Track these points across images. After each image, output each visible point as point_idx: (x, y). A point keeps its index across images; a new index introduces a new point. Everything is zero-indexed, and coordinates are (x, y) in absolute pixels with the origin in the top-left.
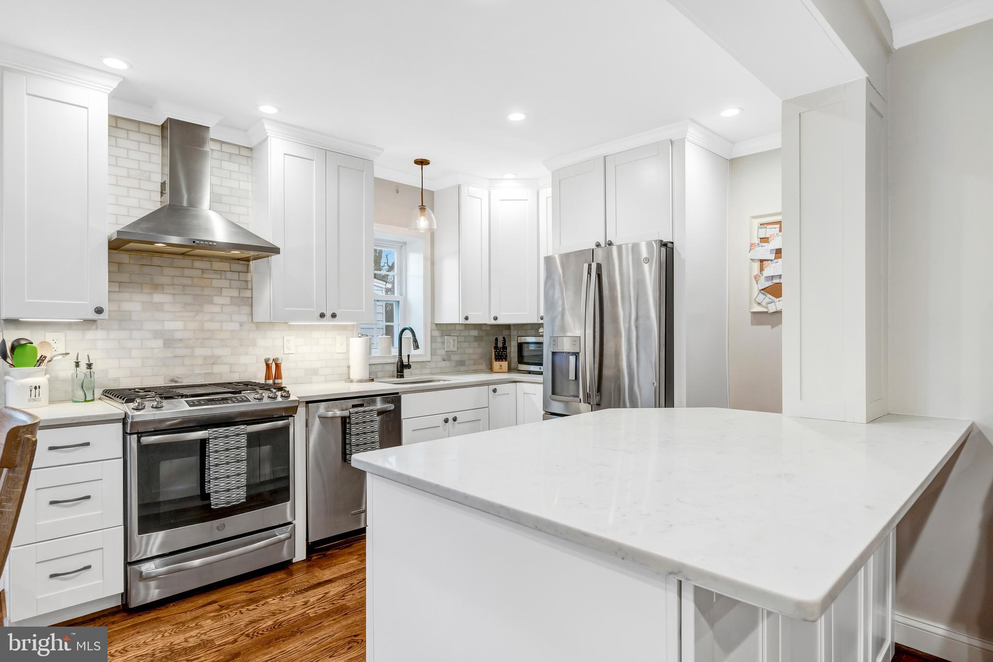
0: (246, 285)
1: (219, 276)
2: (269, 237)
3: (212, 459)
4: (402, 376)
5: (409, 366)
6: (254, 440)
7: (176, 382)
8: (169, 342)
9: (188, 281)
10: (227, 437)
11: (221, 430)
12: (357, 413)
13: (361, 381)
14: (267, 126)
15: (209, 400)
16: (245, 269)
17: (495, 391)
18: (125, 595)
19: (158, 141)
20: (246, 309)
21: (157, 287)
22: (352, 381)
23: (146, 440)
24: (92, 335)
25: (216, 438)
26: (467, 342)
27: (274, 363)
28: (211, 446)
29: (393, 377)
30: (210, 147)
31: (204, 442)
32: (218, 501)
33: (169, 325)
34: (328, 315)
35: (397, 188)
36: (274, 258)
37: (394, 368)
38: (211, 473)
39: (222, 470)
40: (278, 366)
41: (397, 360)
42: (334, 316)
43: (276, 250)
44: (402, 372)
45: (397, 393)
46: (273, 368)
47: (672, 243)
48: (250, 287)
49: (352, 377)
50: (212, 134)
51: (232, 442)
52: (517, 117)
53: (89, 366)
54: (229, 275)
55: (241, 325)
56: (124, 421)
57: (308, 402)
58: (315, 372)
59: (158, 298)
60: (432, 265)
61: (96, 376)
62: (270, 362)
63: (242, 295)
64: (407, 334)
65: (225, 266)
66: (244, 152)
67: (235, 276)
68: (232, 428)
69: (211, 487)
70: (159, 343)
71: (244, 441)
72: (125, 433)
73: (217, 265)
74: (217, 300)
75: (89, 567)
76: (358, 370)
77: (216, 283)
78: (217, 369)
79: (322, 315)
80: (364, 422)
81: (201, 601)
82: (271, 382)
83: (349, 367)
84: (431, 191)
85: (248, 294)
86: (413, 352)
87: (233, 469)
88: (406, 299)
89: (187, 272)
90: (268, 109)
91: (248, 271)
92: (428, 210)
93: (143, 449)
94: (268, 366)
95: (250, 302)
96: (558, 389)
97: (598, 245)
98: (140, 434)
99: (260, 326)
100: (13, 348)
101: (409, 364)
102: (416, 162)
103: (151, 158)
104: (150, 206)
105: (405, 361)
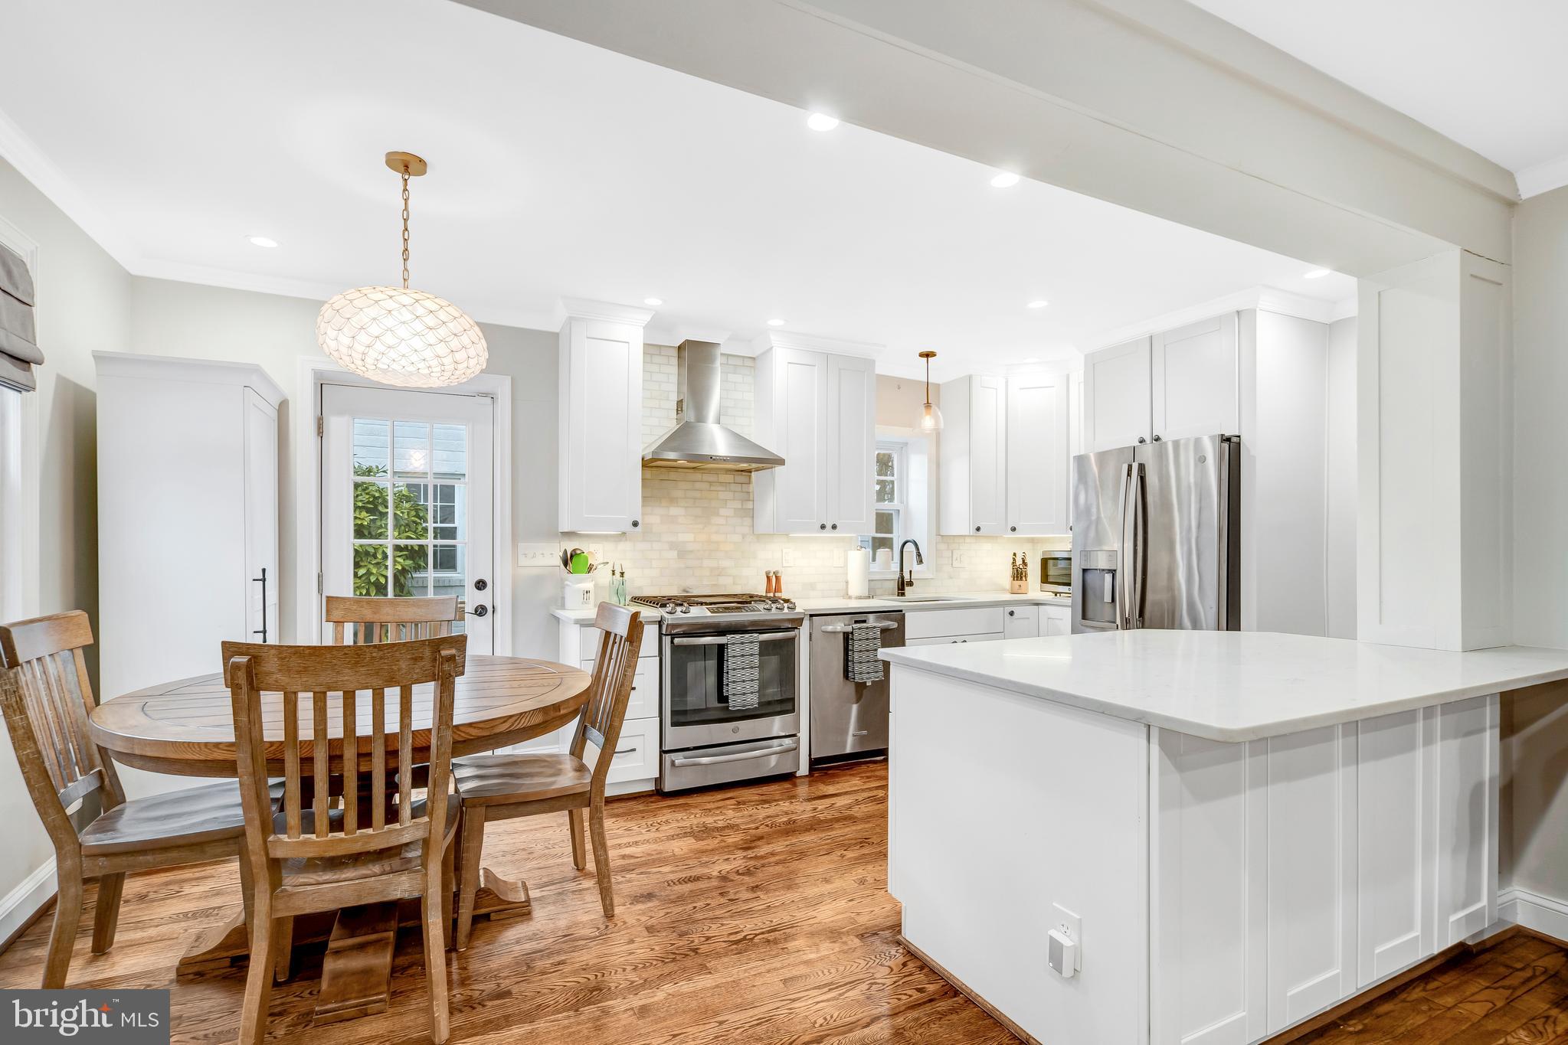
0: (748, 497)
1: (724, 489)
2: (775, 449)
3: (730, 663)
4: (903, 594)
5: (910, 584)
6: (766, 648)
7: (687, 592)
8: (682, 554)
9: (698, 494)
10: (742, 643)
11: (738, 636)
12: (860, 629)
13: (860, 598)
14: (773, 337)
15: (726, 608)
16: (747, 481)
17: (1012, 613)
18: (659, 781)
19: (675, 361)
20: (748, 521)
21: (673, 501)
22: (850, 598)
23: (676, 641)
24: (624, 546)
25: (733, 644)
27: (774, 576)
28: (730, 651)
29: (893, 594)
30: (718, 362)
31: (721, 648)
32: (735, 703)
33: (683, 537)
34: (829, 526)
35: (899, 384)
36: (778, 469)
37: (894, 586)
38: (730, 677)
39: (739, 674)
40: (777, 578)
41: (897, 576)
42: (834, 527)
43: (781, 462)
44: (903, 589)
45: (901, 611)
46: (774, 580)
47: (1239, 436)
48: (751, 498)
49: (850, 594)
50: (723, 349)
51: (747, 647)
52: (1038, 304)
53: (622, 574)
54: (733, 487)
55: (744, 536)
56: (660, 623)
57: (811, 616)
58: (812, 586)
59: (674, 511)
60: (938, 467)
61: (627, 584)
62: (771, 574)
63: (744, 507)
64: (910, 547)
65: (729, 478)
66: (749, 363)
67: (738, 487)
68: (747, 636)
69: (729, 690)
70: (675, 553)
71: (756, 649)
72: (661, 634)
73: (722, 477)
74: (722, 511)
75: (634, 750)
76: (857, 587)
77: (722, 495)
78: (722, 580)
79: (823, 527)
80: (867, 639)
81: (720, 796)
82: (771, 595)
83: (847, 582)
84: (937, 384)
85: (749, 505)
86: (916, 568)
87: (747, 673)
88: (906, 508)
89: (698, 485)
90: (776, 322)
91: (749, 483)
92: (933, 406)
94: (769, 578)
95: (751, 514)
96: (1090, 614)
97: (1142, 441)
98: (673, 636)
99: (762, 537)
100: (572, 556)
101: (911, 581)
102: (921, 355)
103: (670, 378)
104: (668, 424)
105: (907, 578)
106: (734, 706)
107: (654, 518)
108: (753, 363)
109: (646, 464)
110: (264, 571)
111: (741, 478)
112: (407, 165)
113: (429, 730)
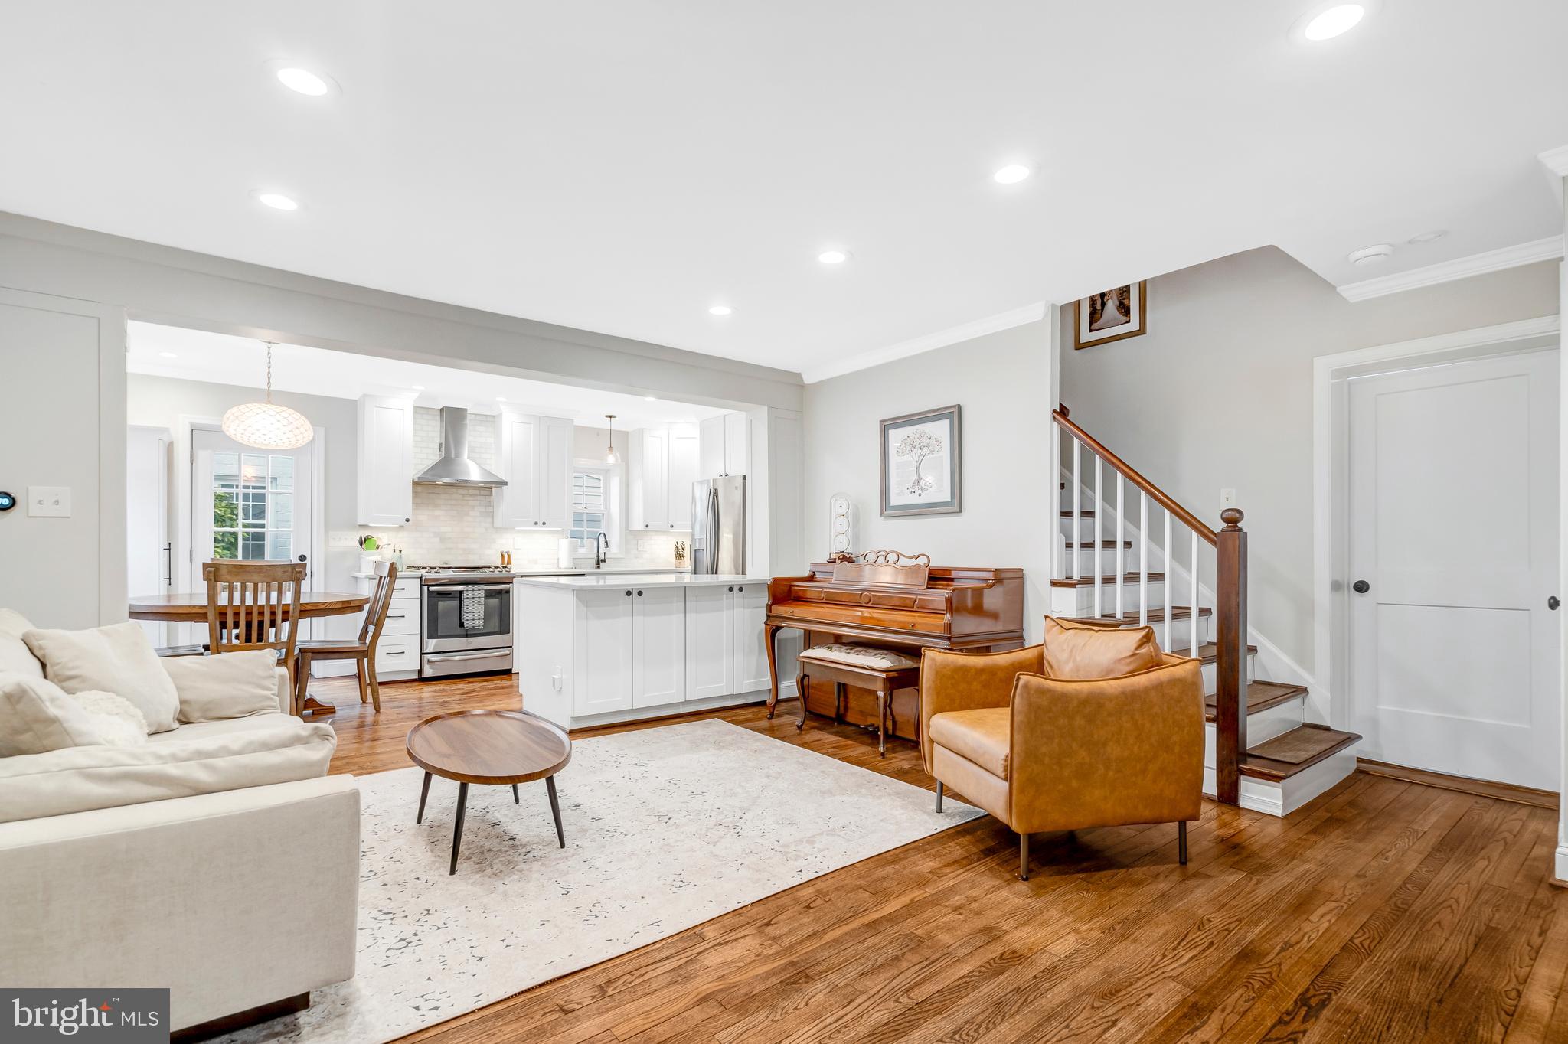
0: (489, 504)
1: (472, 499)
2: (503, 477)
3: (465, 602)
4: (599, 567)
5: (604, 561)
6: (489, 595)
8: (443, 540)
9: (453, 503)
10: (474, 590)
11: (470, 586)
14: (502, 407)
18: (420, 671)
19: (438, 418)
20: (490, 520)
21: (437, 506)
23: (431, 589)
24: (402, 534)
25: (468, 591)
27: (507, 556)
28: (465, 595)
29: (593, 567)
30: (469, 417)
31: (461, 592)
32: (468, 625)
33: (444, 529)
34: (540, 523)
35: (598, 432)
36: (505, 487)
37: (594, 562)
38: (464, 610)
39: (471, 609)
40: (509, 557)
41: (596, 555)
42: (544, 524)
43: (505, 484)
44: (599, 564)
46: (506, 559)
48: (492, 505)
49: (561, 564)
50: (468, 412)
51: (476, 594)
53: (401, 552)
54: (479, 498)
55: (486, 530)
56: (421, 578)
57: (522, 576)
58: (535, 562)
59: (438, 512)
60: (626, 486)
62: (505, 556)
63: (487, 510)
64: (602, 536)
65: (477, 492)
66: (489, 419)
67: (482, 498)
68: (476, 586)
69: (464, 618)
70: (438, 540)
71: (483, 594)
72: (421, 585)
73: (472, 492)
74: (472, 514)
75: (403, 653)
76: (564, 560)
77: (471, 503)
78: (471, 557)
79: (536, 523)
82: (503, 564)
83: (558, 559)
84: (625, 432)
85: (491, 509)
86: (606, 550)
87: (476, 609)
88: (609, 511)
90: (499, 399)
91: (491, 495)
92: (614, 449)
93: (430, 594)
94: (503, 558)
95: (492, 515)
97: (721, 476)
98: (429, 586)
99: (498, 530)
100: (365, 540)
101: (604, 559)
102: (607, 417)
103: (435, 431)
104: (433, 456)
105: (602, 557)
106: (468, 628)
107: (424, 516)
108: (492, 420)
109: (414, 484)
110: (170, 544)
111: (484, 492)
112: (271, 343)
113: (289, 605)
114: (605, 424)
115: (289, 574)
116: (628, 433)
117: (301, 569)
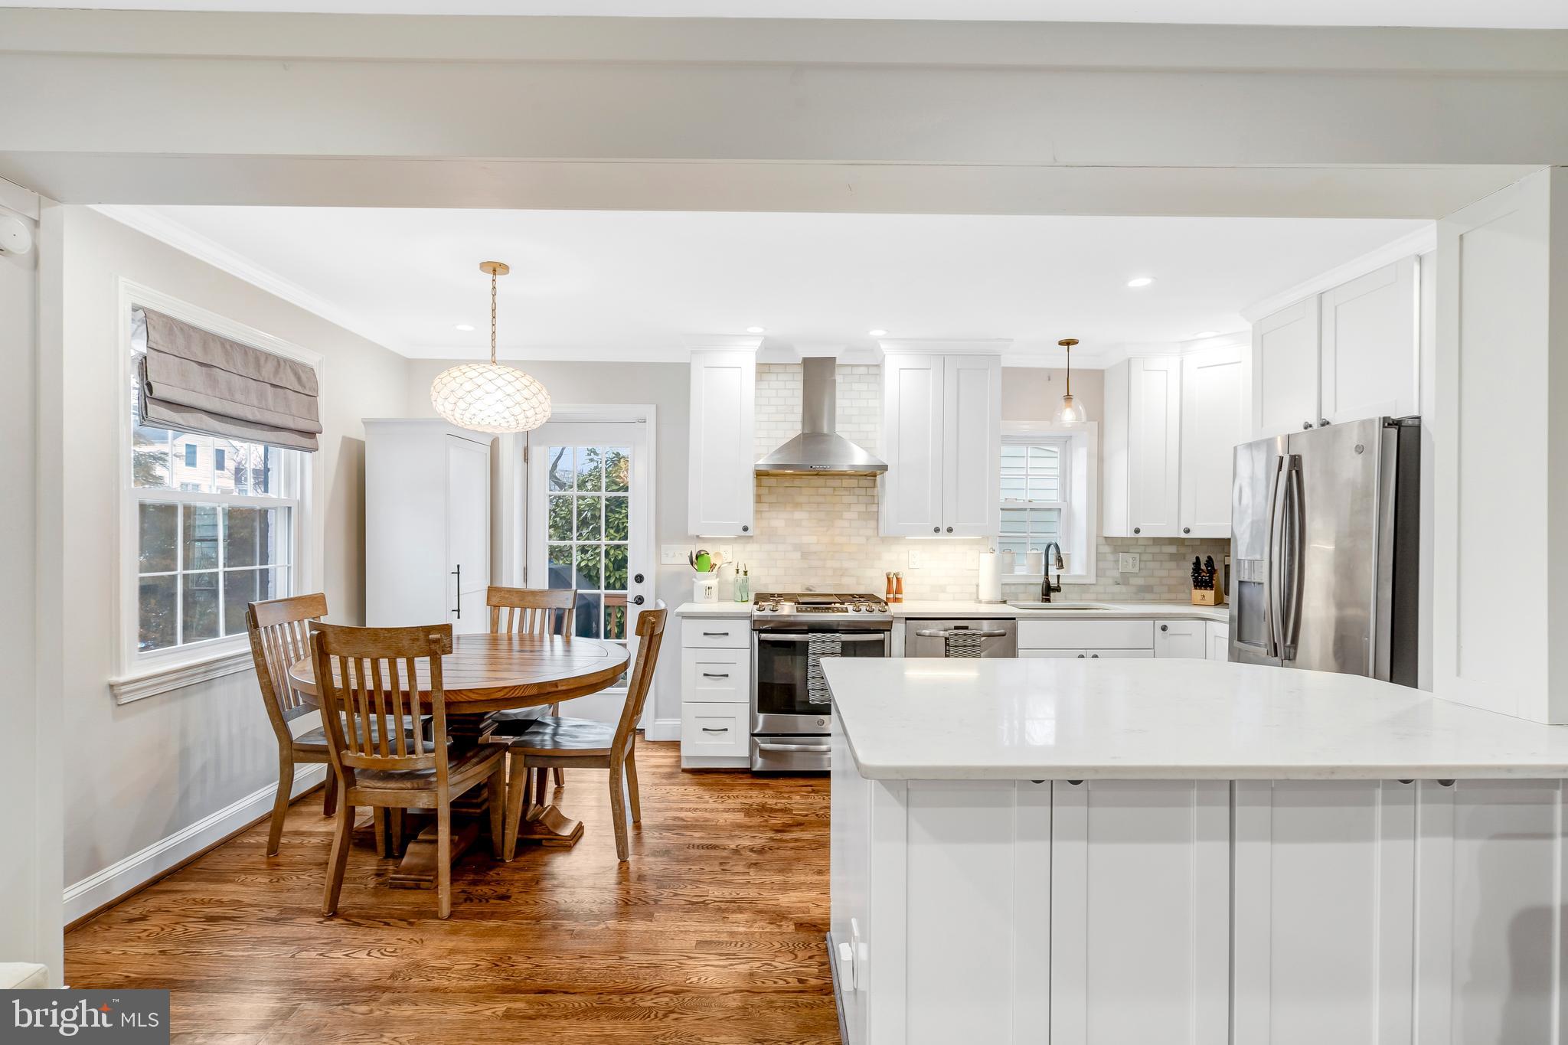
0: (873, 500)
1: (847, 493)
3: (812, 660)
4: (1048, 600)
5: (1058, 589)
7: (811, 590)
8: (805, 555)
9: (820, 499)
10: (823, 642)
11: (820, 635)
12: (956, 635)
13: (990, 602)
14: (883, 346)
15: (814, 608)
16: (872, 485)
17: (1164, 628)
18: (750, 760)
19: (800, 376)
20: (872, 524)
21: (797, 505)
22: (980, 602)
23: (764, 636)
24: (748, 547)
25: (814, 642)
26: (1157, 561)
27: (895, 578)
28: (811, 649)
29: (1039, 600)
30: (839, 370)
31: (805, 644)
32: (816, 697)
33: (806, 539)
34: (944, 529)
37: (1039, 590)
38: (810, 672)
40: (898, 579)
41: (1041, 580)
42: (950, 530)
43: (884, 468)
44: (1048, 594)
45: (1014, 619)
46: (895, 586)
48: (876, 502)
49: (981, 597)
50: (838, 362)
51: (828, 645)
52: (1140, 282)
53: (746, 573)
54: (857, 491)
55: (868, 538)
56: (752, 618)
57: (907, 619)
58: (943, 589)
59: (798, 515)
61: (750, 582)
62: (891, 576)
63: (869, 510)
64: (1052, 548)
65: (853, 482)
66: (868, 369)
67: (862, 492)
68: (829, 635)
69: (810, 685)
70: (798, 555)
71: (838, 648)
72: (753, 629)
73: (846, 482)
74: (847, 515)
75: (726, 730)
76: (987, 591)
77: (847, 499)
78: (846, 580)
79: (937, 530)
80: (965, 646)
81: (802, 782)
82: (891, 596)
83: (977, 586)
85: (874, 508)
86: (1059, 572)
88: (1070, 506)
89: (822, 491)
90: (877, 333)
91: (874, 487)
92: (1076, 399)
93: (761, 642)
94: (889, 580)
95: (876, 517)
96: (1246, 635)
97: (1308, 426)
98: (762, 630)
99: (884, 540)
100: (697, 558)
101: (1058, 586)
102: (1061, 343)
103: (791, 391)
104: (792, 435)
105: (1053, 582)
106: (813, 701)
107: (778, 520)
108: (876, 369)
109: (760, 475)
110: (458, 566)
111: (864, 482)
112: (496, 268)
114: (1058, 358)
115: (422, 643)
116: (1102, 372)
117: (438, 636)
